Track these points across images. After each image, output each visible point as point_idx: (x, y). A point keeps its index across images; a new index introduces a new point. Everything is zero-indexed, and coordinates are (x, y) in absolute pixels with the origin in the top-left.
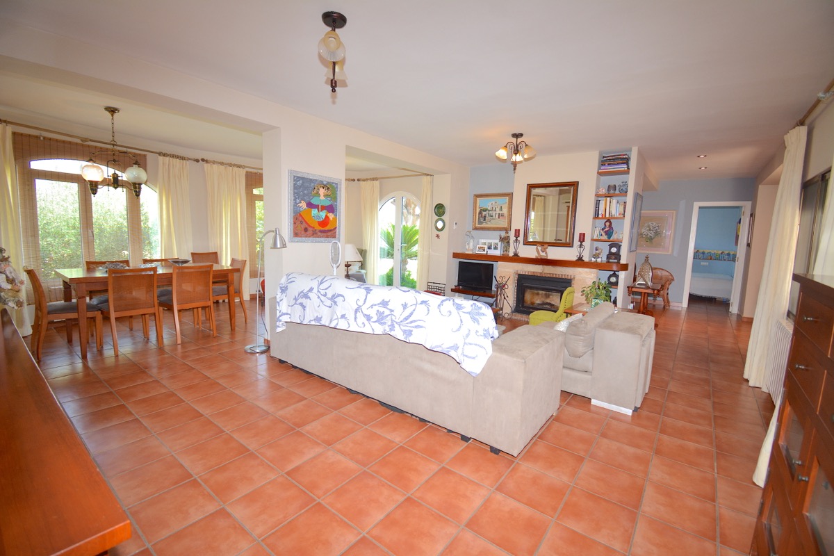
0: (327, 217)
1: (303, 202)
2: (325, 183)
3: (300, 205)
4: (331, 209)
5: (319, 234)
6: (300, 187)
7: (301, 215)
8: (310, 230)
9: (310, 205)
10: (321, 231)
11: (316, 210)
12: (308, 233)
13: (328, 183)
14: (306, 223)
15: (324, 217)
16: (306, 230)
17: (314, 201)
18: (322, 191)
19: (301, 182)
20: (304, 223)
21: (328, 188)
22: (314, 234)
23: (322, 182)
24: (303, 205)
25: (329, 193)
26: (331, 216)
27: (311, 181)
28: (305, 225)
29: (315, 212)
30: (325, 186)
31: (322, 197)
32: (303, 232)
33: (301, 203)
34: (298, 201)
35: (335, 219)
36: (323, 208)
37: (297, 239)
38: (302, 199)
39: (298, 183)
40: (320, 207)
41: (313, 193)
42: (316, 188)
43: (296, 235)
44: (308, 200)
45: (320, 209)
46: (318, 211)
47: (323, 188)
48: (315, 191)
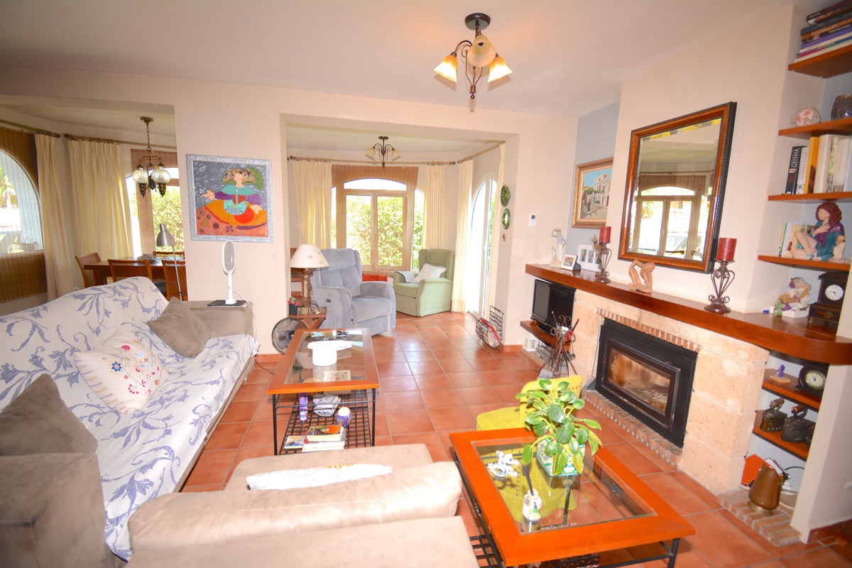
0: (248, 210)
1: (209, 192)
2: (243, 166)
3: (206, 196)
4: (255, 199)
6: (204, 174)
7: (206, 207)
8: (222, 227)
9: (221, 196)
10: (240, 228)
11: (231, 201)
12: (219, 230)
13: (249, 166)
14: (217, 218)
15: (244, 210)
16: (216, 226)
17: (227, 190)
18: (239, 178)
19: (205, 167)
20: (212, 218)
21: (249, 173)
23: (238, 165)
24: (210, 196)
25: (251, 179)
26: (256, 209)
27: (220, 165)
28: (213, 220)
29: (228, 204)
30: (243, 170)
31: (239, 185)
32: (212, 229)
33: (206, 193)
34: (201, 191)
35: (264, 213)
36: (243, 198)
37: (202, 236)
38: (207, 189)
39: (201, 169)
40: (237, 197)
41: (224, 180)
42: (229, 173)
43: (201, 232)
44: (217, 189)
45: (237, 200)
46: (235, 202)
47: (241, 173)
48: (228, 177)
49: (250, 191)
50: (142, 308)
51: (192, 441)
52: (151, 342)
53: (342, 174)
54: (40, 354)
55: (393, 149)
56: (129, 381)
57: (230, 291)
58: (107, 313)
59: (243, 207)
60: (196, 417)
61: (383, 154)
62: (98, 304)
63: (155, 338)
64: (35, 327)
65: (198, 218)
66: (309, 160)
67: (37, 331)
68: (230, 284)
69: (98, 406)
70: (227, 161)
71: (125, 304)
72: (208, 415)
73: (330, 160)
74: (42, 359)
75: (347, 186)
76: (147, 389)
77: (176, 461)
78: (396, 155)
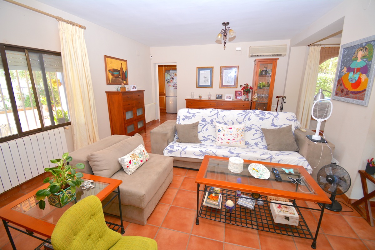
0: (360, 78)
1: (345, 68)
2: (364, 44)
3: (343, 70)
4: (365, 70)
5: (350, 95)
6: (346, 56)
7: (342, 79)
12: (343, 93)
14: (344, 85)
15: (357, 79)
17: (353, 66)
18: (360, 54)
22: (347, 95)
23: (361, 44)
24: (345, 70)
25: (366, 53)
28: (342, 87)
29: (351, 75)
30: (363, 47)
31: (359, 60)
32: (340, 93)
35: (366, 80)
36: (359, 70)
38: (345, 66)
39: (345, 53)
40: (356, 70)
41: (353, 58)
42: (356, 52)
43: (336, 94)
44: (349, 65)
45: (355, 72)
46: (354, 74)
47: (362, 50)
48: (355, 56)
49: (363, 63)
50: (272, 123)
54: (214, 120)
56: (219, 136)
57: (317, 132)
58: (249, 119)
59: (356, 77)
62: (247, 115)
64: (217, 113)
65: (337, 85)
67: (217, 115)
70: (357, 43)
71: (262, 119)
76: (221, 141)
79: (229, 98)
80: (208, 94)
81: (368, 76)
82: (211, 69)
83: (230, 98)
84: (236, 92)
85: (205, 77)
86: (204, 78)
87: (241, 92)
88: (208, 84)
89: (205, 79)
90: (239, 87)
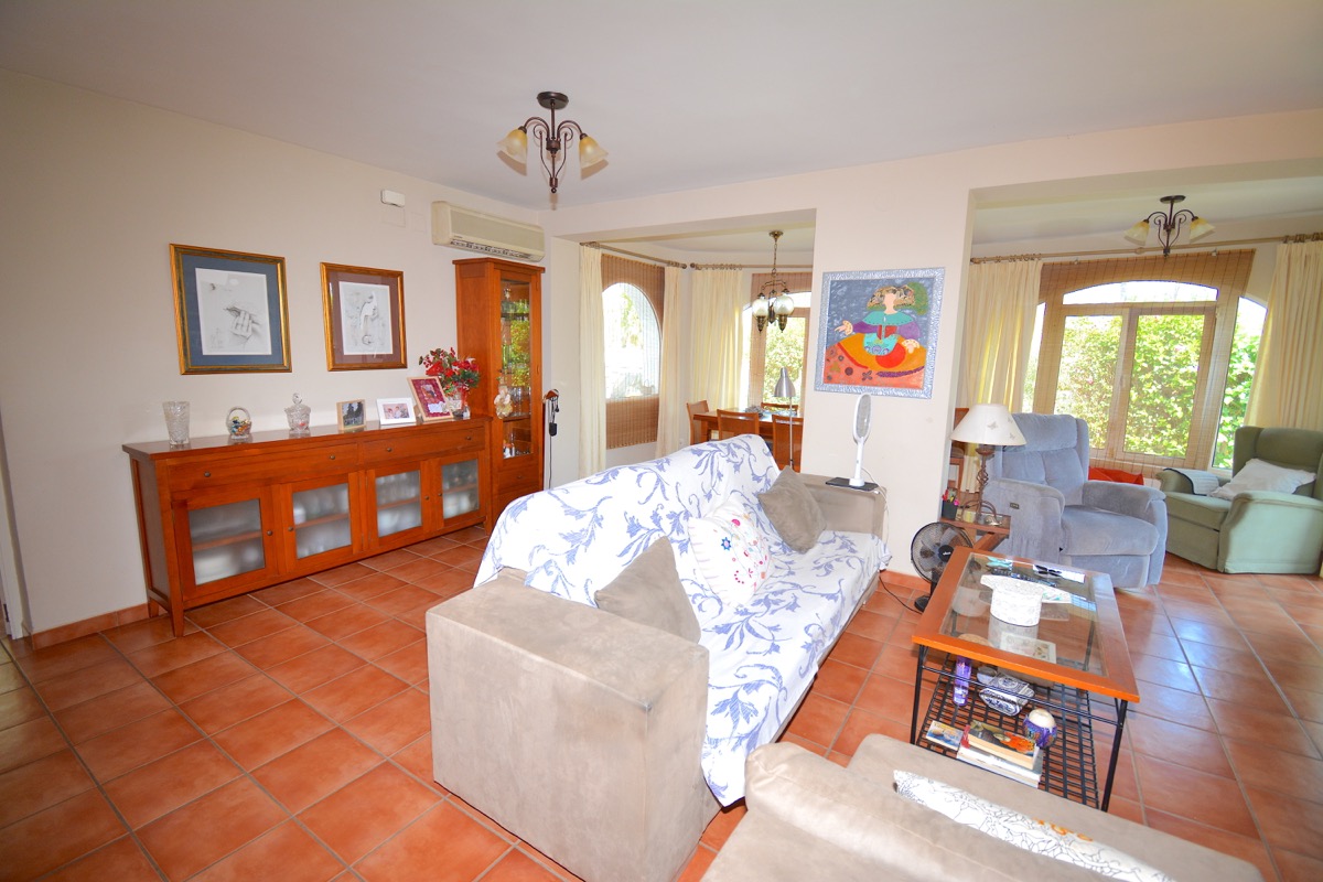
0: (899, 349)
1: (846, 322)
2: (899, 282)
3: (841, 328)
4: (910, 331)
5: (879, 379)
6: (843, 298)
7: (839, 344)
8: (858, 372)
9: (861, 328)
10: (882, 374)
11: (875, 335)
12: (853, 377)
13: (907, 281)
14: (852, 359)
15: (891, 347)
16: (849, 371)
17: (871, 320)
18: (890, 300)
19: (845, 289)
20: (846, 359)
21: (906, 292)
22: (866, 379)
24: (847, 329)
25: (909, 300)
26: (910, 345)
27: (867, 283)
28: (847, 363)
29: (870, 339)
30: (899, 287)
31: (890, 310)
32: (843, 376)
33: (842, 324)
34: (836, 322)
35: (921, 351)
36: (892, 330)
37: (829, 385)
38: (844, 319)
39: (839, 292)
40: (883, 329)
41: (869, 304)
42: (878, 294)
43: (829, 379)
44: (857, 319)
45: (883, 333)
46: (879, 336)
47: (894, 292)
48: (875, 301)
49: (904, 319)
50: (753, 474)
51: (802, 672)
52: (758, 520)
53: (1060, 277)
54: (659, 512)
55: (1194, 218)
56: (737, 566)
57: (858, 466)
58: (720, 476)
59: (890, 343)
60: (809, 640)
61: (1168, 231)
62: (712, 463)
63: (762, 515)
64: (659, 480)
65: (828, 360)
66: (998, 260)
67: (659, 486)
68: (859, 458)
69: (702, 587)
70: (877, 277)
71: (737, 467)
72: (821, 641)
73: (1040, 256)
74: (661, 518)
75: (1070, 299)
76: (752, 581)
77: (783, 691)
78: (1199, 230)
79: (399, 413)
80: (291, 404)
81: (924, 344)
82: (270, 265)
83: (405, 415)
84: (417, 383)
85: (236, 311)
86: (230, 317)
87: (435, 386)
88: (262, 347)
89: (240, 320)
90: (412, 359)
